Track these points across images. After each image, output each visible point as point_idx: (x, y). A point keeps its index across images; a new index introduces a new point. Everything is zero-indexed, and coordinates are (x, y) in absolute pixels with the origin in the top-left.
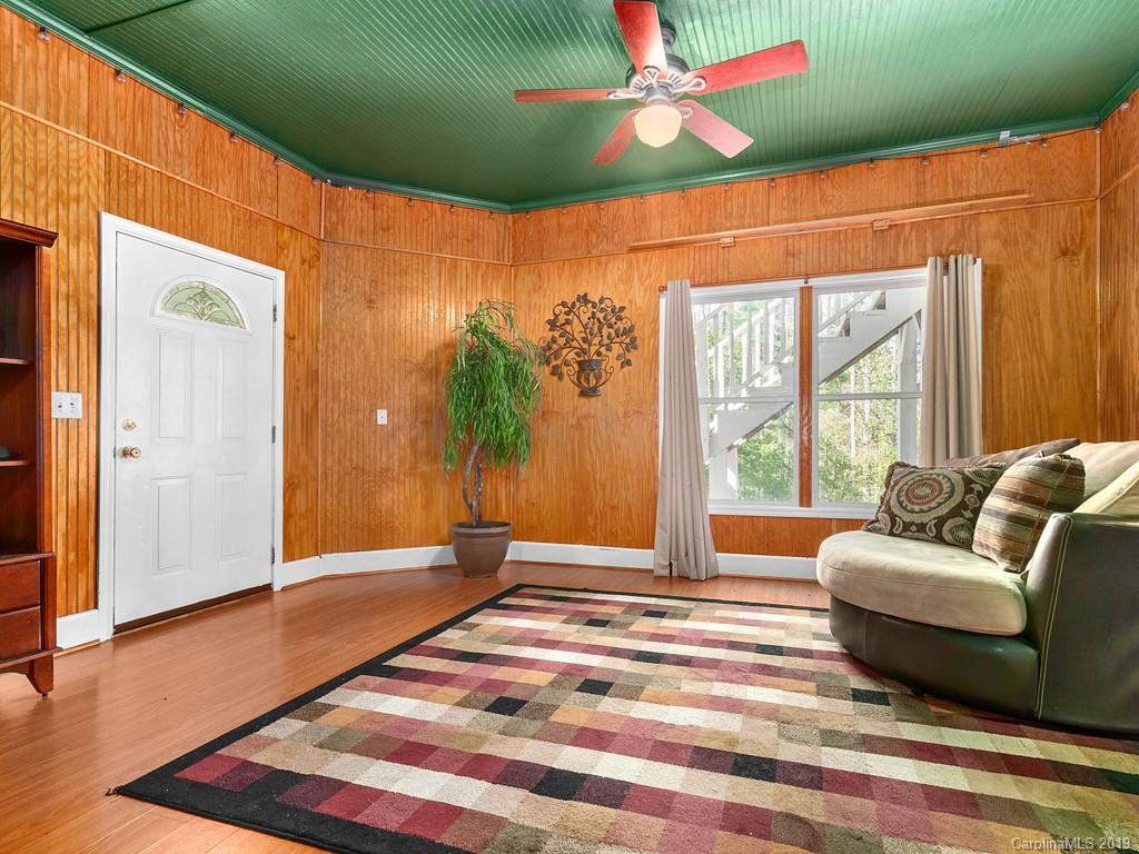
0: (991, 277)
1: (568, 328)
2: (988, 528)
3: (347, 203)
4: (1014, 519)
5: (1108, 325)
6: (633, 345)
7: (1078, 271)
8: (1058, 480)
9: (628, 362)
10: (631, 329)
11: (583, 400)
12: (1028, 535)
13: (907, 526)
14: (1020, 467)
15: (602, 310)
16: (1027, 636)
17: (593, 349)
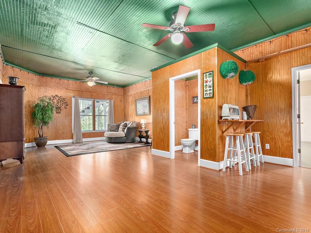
0: (114, 102)
1: (53, 101)
2: (120, 129)
3: (8, 69)
4: (123, 128)
5: (124, 109)
6: (67, 105)
7: (122, 103)
8: (126, 125)
9: (66, 108)
10: (67, 102)
11: (57, 114)
12: (124, 129)
13: (112, 131)
14: (122, 124)
15: (61, 98)
16: (125, 137)
17: (59, 105)
